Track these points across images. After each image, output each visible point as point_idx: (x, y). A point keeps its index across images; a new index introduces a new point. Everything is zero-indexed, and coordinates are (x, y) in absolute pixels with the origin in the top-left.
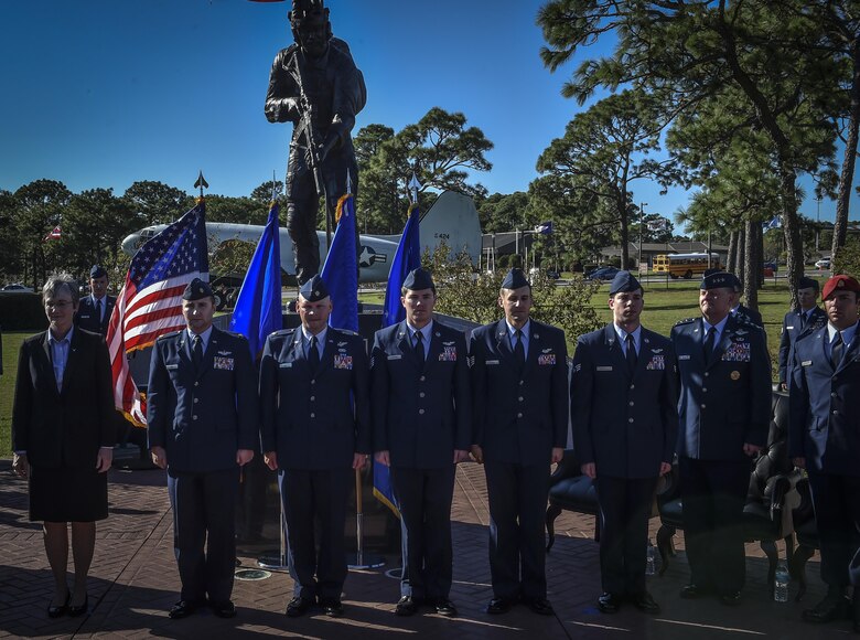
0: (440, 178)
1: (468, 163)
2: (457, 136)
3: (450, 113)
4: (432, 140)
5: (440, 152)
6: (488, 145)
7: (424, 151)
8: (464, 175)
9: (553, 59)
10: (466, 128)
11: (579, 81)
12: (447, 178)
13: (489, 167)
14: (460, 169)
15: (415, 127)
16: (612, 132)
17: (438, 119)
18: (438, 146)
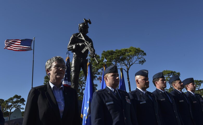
0: (16, 106)
1: (21, 104)
2: (19, 100)
3: (19, 96)
4: (15, 100)
7: (14, 102)
8: (21, 106)
10: (21, 98)
12: (17, 106)
14: (20, 105)
15: (12, 98)
17: (16, 97)
18: (16, 101)
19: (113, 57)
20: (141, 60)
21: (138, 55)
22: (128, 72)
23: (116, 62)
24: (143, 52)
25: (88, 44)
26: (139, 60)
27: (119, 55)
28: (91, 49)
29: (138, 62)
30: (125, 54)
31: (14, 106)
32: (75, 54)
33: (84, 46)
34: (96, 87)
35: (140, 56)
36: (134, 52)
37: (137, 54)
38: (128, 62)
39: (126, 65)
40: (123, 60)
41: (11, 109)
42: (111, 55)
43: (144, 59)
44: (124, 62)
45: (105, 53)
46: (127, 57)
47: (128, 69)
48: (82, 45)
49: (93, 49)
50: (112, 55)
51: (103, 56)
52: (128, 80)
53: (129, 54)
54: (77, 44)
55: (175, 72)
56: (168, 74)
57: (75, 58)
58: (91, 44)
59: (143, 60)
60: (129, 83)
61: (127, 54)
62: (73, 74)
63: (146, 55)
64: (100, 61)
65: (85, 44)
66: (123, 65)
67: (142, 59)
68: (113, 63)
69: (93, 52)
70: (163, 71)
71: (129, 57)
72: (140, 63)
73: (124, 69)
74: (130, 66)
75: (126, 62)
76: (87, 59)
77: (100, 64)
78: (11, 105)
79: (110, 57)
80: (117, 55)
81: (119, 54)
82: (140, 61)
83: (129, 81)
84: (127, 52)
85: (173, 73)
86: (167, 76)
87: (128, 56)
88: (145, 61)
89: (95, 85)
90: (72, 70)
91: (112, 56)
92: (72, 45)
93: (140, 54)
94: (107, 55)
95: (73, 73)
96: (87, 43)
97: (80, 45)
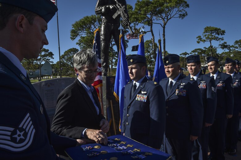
0: (45, 60)
2: (48, 53)
3: (46, 49)
5: (45, 56)
6: (53, 55)
7: (42, 55)
8: (50, 59)
9: (73, 39)
10: (49, 52)
11: (79, 42)
12: (46, 60)
13: (53, 58)
14: (49, 58)
16: (71, 54)
17: (44, 50)
18: (44, 55)
19: (149, 10)
20: (182, 13)
21: (179, 7)
22: (164, 28)
23: (152, 15)
24: (186, 2)
25: (120, 7)
26: (180, 13)
27: (156, 7)
28: (124, 15)
29: (178, 15)
30: (164, 5)
31: (43, 60)
32: (104, 19)
33: (115, 10)
34: (127, 43)
35: (181, 8)
36: (174, 3)
37: (178, 5)
38: (166, 15)
39: (164, 19)
40: (160, 12)
41: (41, 62)
42: (146, 7)
43: (186, 12)
44: (161, 15)
45: (139, 3)
46: (166, 9)
47: (165, 24)
48: (113, 8)
49: (127, 15)
50: (148, 6)
51: (137, 7)
52: (163, 37)
53: (168, 5)
54: (107, 6)
55: (219, 29)
56: (211, 31)
57: (104, 24)
58: (124, 8)
59: (184, 14)
60: (164, 40)
61: (165, 5)
62: (103, 44)
63: (189, 7)
64: (133, 13)
65: (117, 7)
66: (160, 18)
67: (183, 11)
68: (147, 16)
69: (127, 19)
70: (206, 27)
71: (167, 10)
72: (180, 17)
73: (161, 24)
74: (168, 20)
75: (164, 15)
76: (119, 29)
77: (133, 18)
78: (41, 59)
79: (144, 9)
80: (154, 7)
81: (156, 5)
82: (180, 15)
83: (165, 38)
84: (166, 2)
85: (217, 30)
86: (209, 34)
87: (167, 7)
88: (187, 14)
89: (126, 41)
90: (101, 39)
91: (148, 8)
92: (101, 7)
93: (181, 5)
94: (141, 6)
95: (103, 42)
96: (119, 5)
97: (111, 7)
